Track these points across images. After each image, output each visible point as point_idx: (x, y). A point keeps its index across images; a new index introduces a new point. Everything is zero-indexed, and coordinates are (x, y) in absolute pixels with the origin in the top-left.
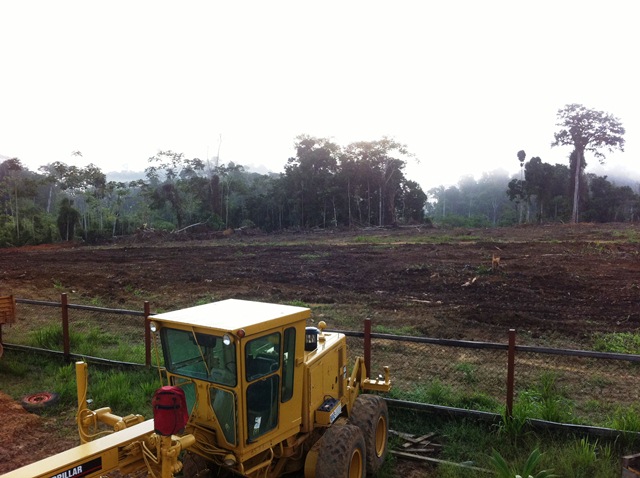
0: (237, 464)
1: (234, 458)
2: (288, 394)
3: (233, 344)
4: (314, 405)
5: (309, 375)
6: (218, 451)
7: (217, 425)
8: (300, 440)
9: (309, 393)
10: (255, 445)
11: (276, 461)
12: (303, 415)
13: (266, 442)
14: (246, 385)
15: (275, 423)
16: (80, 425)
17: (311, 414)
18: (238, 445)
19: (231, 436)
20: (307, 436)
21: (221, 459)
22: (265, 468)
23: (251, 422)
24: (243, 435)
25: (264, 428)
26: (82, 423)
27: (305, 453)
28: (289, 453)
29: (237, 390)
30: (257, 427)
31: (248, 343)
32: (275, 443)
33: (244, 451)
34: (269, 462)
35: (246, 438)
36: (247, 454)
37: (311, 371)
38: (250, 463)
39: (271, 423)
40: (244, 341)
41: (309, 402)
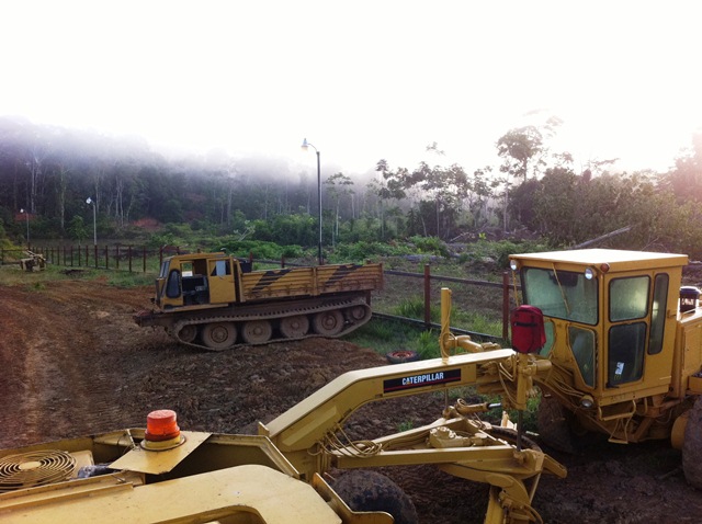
0: (594, 408)
1: (591, 399)
2: (656, 348)
3: (596, 278)
4: (686, 372)
5: (683, 335)
6: (573, 392)
7: (575, 366)
8: (669, 404)
9: (682, 354)
10: (615, 392)
11: (638, 419)
12: (673, 374)
13: (630, 392)
14: (608, 325)
15: (640, 374)
17: (684, 378)
18: (596, 387)
19: (591, 377)
20: (678, 402)
21: (577, 401)
22: (625, 419)
23: (612, 368)
24: (603, 378)
25: (626, 377)
27: (673, 420)
28: (654, 414)
29: (599, 328)
30: (619, 372)
31: (612, 281)
32: (639, 396)
33: (603, 394)
34: (631, 414)
35: (606, 381)
36: (607, 398)
37: (687, 331)
38: (609, 410)
39: (635, 373)
40: (608, 278)
41: (682, 365)
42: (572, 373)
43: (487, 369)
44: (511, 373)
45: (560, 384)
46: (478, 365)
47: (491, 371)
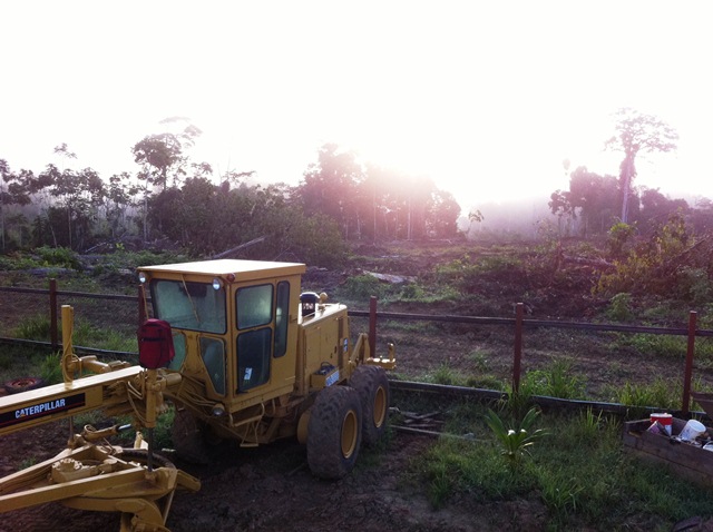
0: (225, 414)
1: (222, 407)
2: (281, 352)
3: (223, 289)
4: (309, 371)
5: (305, 337)
6: (205, 403)
7: (206, 376)
8: (295, 403)
9: (305, 354)
10: (245, 397)
11: (267, 420)
12: (297, 374)
13: (258, 396)
14: (236, 333)
15: (267, 377)
16: (64, 369)
17: (307, 377)
18: (227, 395)
19: (221, 386)
20: (302, 399)
21: (209, 410)
22: (256, 422)
23: (241, 374)
24: (233, 385)
25: (255, 381)
26: (67, 369)
27: (298, 417)
28: (282, 413)
29: (227, 337)
30: (247, 377)
31: (239, 290)
32: (267, 398)
33: (233, 401)
34: (260, 417)
35: (236, 388)
36: (237, 404)
37: (307, 333)
38: (240, 415)
39: (263, 376)
40: (235, 287)
41: (305, 365)
42: (204, 383)
43: (113, 390)
44: (140, 391)
45: (192, 396)
46: (104, 386)
47: (118, 391)
